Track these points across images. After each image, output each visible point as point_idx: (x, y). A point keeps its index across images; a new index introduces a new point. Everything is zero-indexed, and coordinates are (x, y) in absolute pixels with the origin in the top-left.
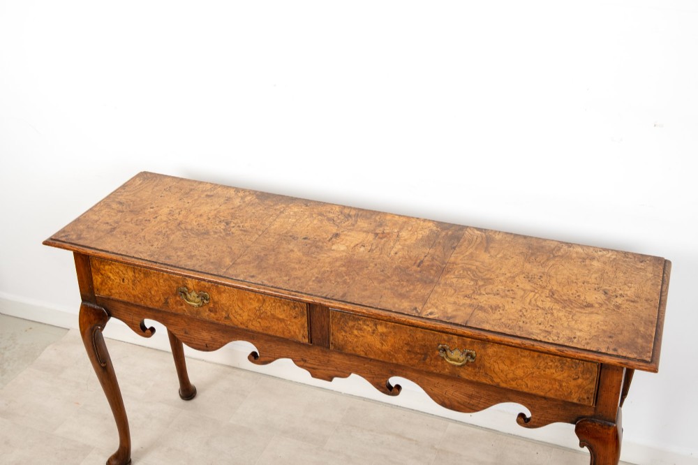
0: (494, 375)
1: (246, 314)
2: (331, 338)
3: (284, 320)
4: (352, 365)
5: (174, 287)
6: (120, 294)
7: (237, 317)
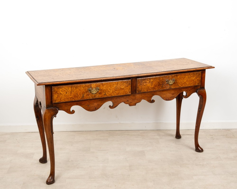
0: (179, 84)
1: (112, 90)
2: (137, 88)
3: (124, 88)
4: (142, 97)
5: (86, 89)
6: (65, 99)
7: (108, 93)
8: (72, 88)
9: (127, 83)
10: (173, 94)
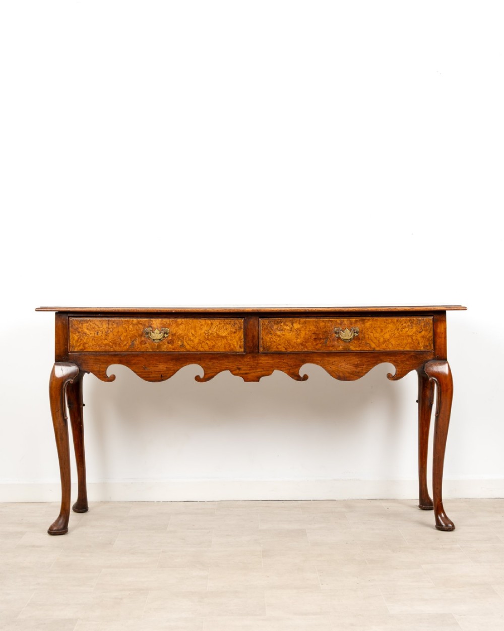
0: (371, 343)
1: (197, 338)
2: (261, 342)
3: (226, 337)
4: (275, 363)
5: (140, 329)
6: (93, 345)
7: (190, 343)
8: (108, 324)
9: (234, 325)
10: (357, 366)
